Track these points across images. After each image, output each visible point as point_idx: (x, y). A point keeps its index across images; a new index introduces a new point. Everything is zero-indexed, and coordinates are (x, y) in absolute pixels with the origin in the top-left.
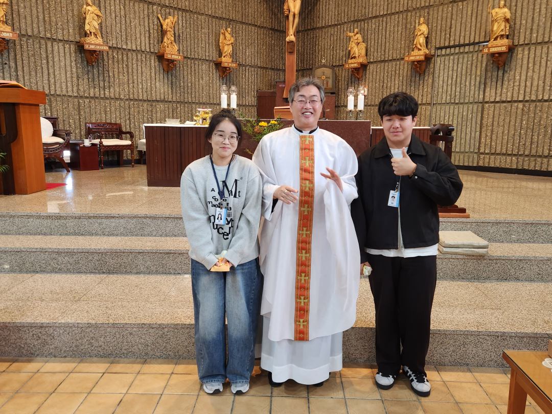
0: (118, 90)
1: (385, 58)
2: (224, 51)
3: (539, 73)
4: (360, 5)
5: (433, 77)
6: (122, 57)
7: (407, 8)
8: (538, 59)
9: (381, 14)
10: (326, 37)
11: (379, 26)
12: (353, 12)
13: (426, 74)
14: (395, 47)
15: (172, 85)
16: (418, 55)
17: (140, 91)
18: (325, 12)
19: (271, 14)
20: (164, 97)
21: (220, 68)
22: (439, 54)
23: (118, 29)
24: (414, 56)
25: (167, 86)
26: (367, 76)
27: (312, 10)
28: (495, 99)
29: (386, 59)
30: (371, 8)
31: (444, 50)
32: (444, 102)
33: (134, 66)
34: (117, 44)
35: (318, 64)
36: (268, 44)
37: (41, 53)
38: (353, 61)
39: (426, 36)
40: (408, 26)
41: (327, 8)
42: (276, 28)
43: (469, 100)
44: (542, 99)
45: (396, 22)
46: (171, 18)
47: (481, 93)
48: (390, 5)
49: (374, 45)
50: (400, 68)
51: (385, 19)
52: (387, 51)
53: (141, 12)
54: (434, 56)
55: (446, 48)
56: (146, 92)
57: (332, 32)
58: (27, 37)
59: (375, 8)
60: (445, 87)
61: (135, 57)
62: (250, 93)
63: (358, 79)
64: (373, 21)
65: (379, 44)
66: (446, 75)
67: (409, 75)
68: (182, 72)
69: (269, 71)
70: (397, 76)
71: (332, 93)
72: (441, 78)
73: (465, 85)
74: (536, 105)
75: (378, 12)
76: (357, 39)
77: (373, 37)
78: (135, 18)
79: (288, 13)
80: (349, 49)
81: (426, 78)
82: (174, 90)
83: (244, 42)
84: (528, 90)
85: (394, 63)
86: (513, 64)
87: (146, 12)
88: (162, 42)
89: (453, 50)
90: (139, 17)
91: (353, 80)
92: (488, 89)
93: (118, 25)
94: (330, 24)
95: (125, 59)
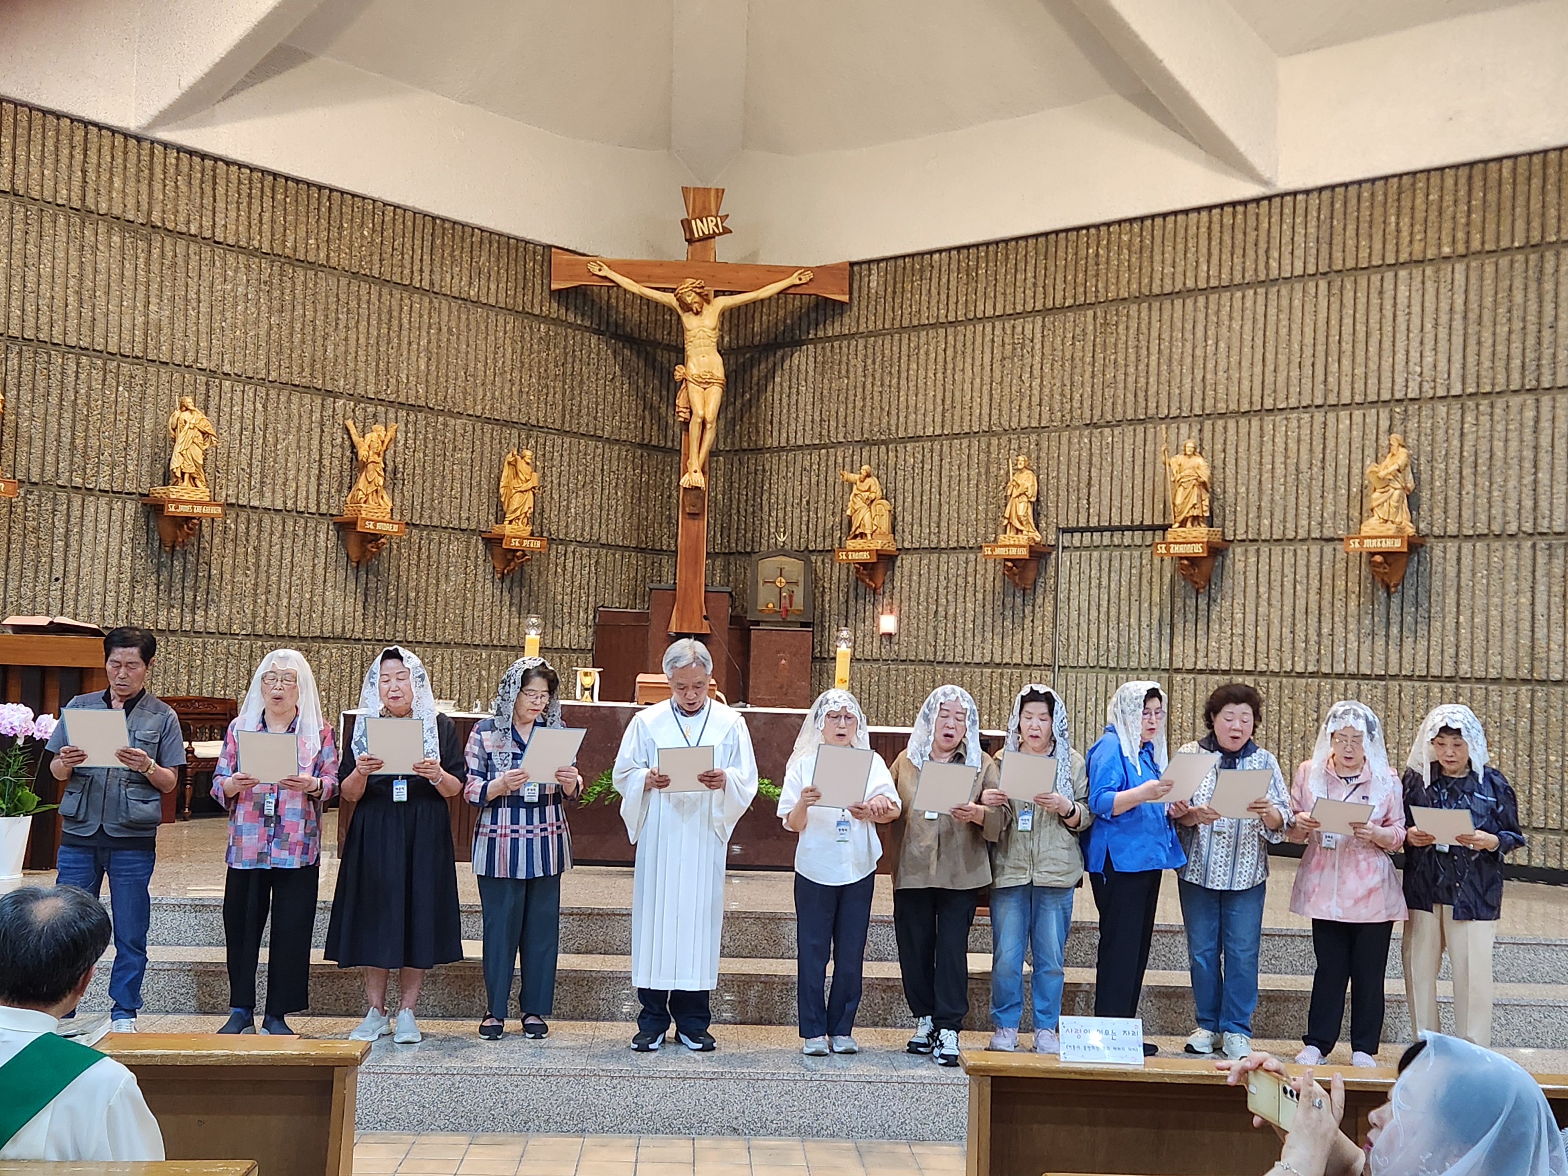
0: (227, 613)
1: (939, 542)
2: (512, 508)
3: (1282, 609)
4: (877, 404)
5: (1056, 598)
6: (247, 528)
7: (990, 427)
8: (1276, 576)
9: (929, 432)
10: (790, 475)
11: (922, 462)
12: (858, 419)
13: (1040, 591)
14: (964, 517)
15: (366, 595)
16: (1014, 546)
17: (283, 613)
18: (788, 411)
19: (641, 408)
20: (344, 627)
21: (497, 551)
22: (1066, 545)
23: (244, 459)
24: (1005, 546)
25: (352, 600)
26: (897, 584)
27: (753, 401)
28: (1196, 663)
29: (943, 545)
30: (902, 415)
31: (1077, 536)
32: (1085, 664)
33: (274, 549)
34: (237, 498)
35: (768, 541)
36: (629, 485)
37: (53, 523)
38: (858, 543)
39: (1033, 499)
40: (993, 469)
41: (793, 401)
42: (654, 442)
43: (1139, 663)
44: (1292, 671)
45: (965, 457)
46: (380, 428)
47: (1165, 646)
48: (948, 415)
49: (913, 506)
50: (976, 570)
51: (937, 446)
52: (944, 524)
53: (305, 416)
54: (1054, 547)
55: (1082, 530)
56: (299, 615)
57: (807, 464)
58: (27, 486)
59: (912, 417)
60: (1084, 626)
61: (280, 527)
62: (574, 615)
63: (875, 590)
64: (909, 447)
65: (926, 506)
66: (1084, 596)
67: (998, 589)
68: (394, 562)
69: (630, 556)
70: (970, 589)
71: (804, 625)
72: (1074, 604)
73: (1129, 626)
74: (1281, 682)
75: (920, 427)
76: (869, 490)
77: (908, 487)
78: (287, 433)
79: (687, 416)
80: (849, 512)
81: (1039, 601)
82: (372, 609)
83: (564, 481)
84: (1262, 647)
85: (962, 557)
86: (1227, 583)
87: (316, 416)
88: (350, 488)
89: (1096, 536)
90: (299, 429)
91: (861, 590)
92: (1178, 639)
93: (246, 450)
94: (800, 443)
95: (254, 532)
